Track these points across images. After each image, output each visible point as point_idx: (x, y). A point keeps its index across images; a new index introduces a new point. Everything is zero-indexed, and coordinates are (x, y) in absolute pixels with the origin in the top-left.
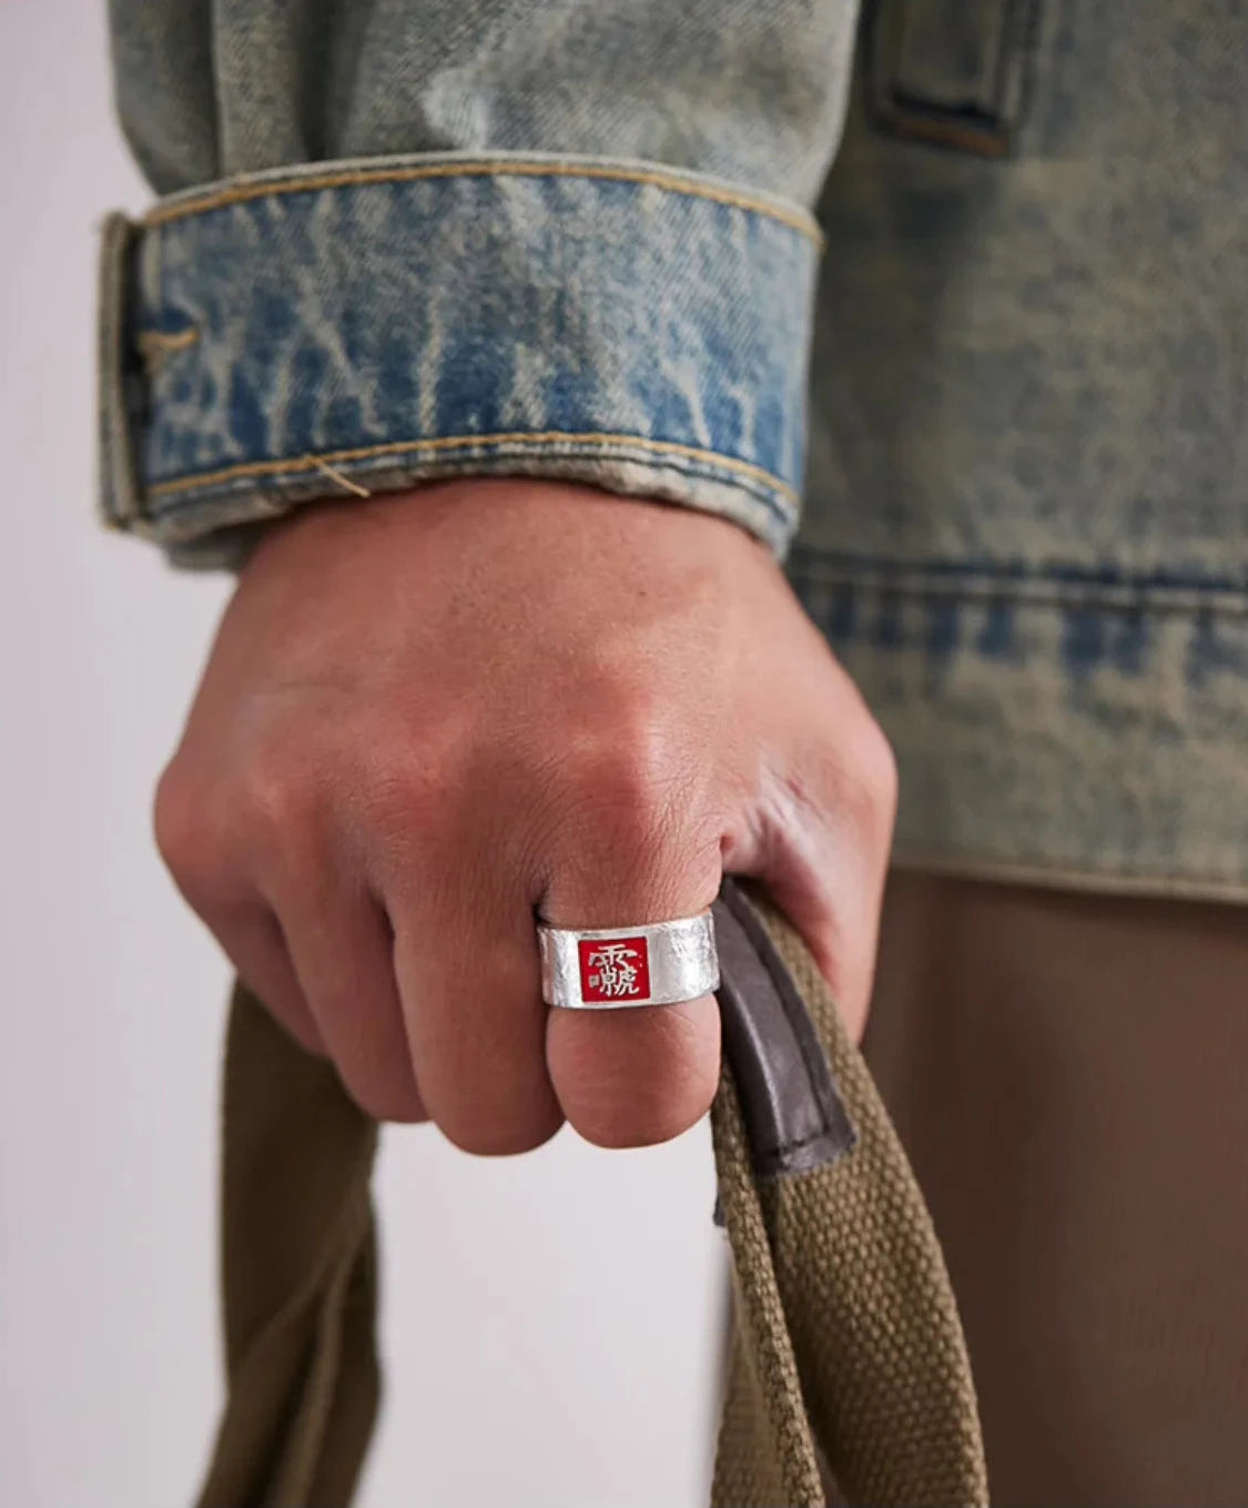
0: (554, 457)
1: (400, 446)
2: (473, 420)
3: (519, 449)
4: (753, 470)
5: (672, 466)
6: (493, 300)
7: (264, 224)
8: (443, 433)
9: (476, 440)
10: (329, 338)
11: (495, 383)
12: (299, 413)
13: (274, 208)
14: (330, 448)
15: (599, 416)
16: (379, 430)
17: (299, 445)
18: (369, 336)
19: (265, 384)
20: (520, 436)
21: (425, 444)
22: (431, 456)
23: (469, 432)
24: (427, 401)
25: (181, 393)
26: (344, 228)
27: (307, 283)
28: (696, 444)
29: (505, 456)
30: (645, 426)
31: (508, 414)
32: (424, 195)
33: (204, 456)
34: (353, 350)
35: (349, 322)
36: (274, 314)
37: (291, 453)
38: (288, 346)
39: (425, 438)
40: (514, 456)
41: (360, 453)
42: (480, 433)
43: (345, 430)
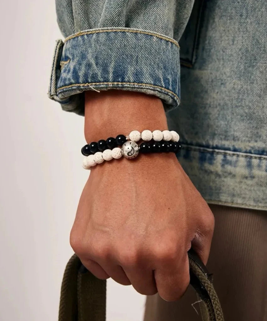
0: (135, 88)
1: (105, 83)
2: (120, 79)
3: (128, 86)
4: (171, 92)
5: (157, 90)
6: (124, 56)
7: (84, 40)
8: (114, 81)
9: (120, 83)
10: (93, 62)
11: (124, 72)
12: (86, 75)
13: (85, 36)
14: (92, 82)
15: (144, 81)
16: (102, 80)
17: (86, 81)
18: (100, 62)
19: (80, 69)
20: (128, 83)
21: (110, 83)
22: (111, 86)
23: (119, 82)
24: (111, 75)
26: (97, 41)
27: (90, 51)
28: (162, 87)
29: (126, 87)
30: (152, 82)
31: (126, 79)
32: (112, 35)
33: (67, 82)
35: (96, 58)
36: (83, 57)
37: (84, 83)
39: (110, 82)
40: (127, 87)
41: (98, 84)
42: (121, 82)
43: (95, 79)
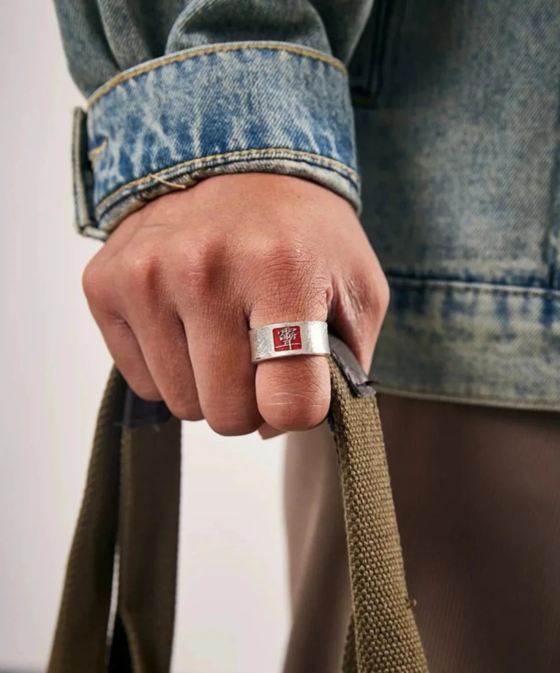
0: (254, 159)
1: (188, 163)
2: (217, 149)
3: (237, 158)
4: (340, 164)
5: (304, 161)
6: (221, 101)
7: (129, 90)
8: (204, 155)
9: (219, 156)
10: (157, 128)
11: (225, 132)
12: (146, 159)
13: (132, 83)
14: (159, 170)
15: (271, 142)
16: (179, 157)
17: (147, 171)
18: (172, 123)
19: (132, 150)
20: (237, 153)
21: (197, 161)
22: (200, 165)
23: (215, 153)
24: (197, 143)
25: (103, 167)
26: (158, 85)
27: (147, 108)
28: (314, 152)
29: (232, 162)
30: (291, 144)
31: (231, 145)
33: (111, 186)
34: (166, 130)
35: (164, 119)
36: (134, 124)
37: (143, 175)
38: (141, 135)
39: (197, 158)
40: (237, 161)
41: (171, 169)
42: (220, 153)
43: (165, 162)
